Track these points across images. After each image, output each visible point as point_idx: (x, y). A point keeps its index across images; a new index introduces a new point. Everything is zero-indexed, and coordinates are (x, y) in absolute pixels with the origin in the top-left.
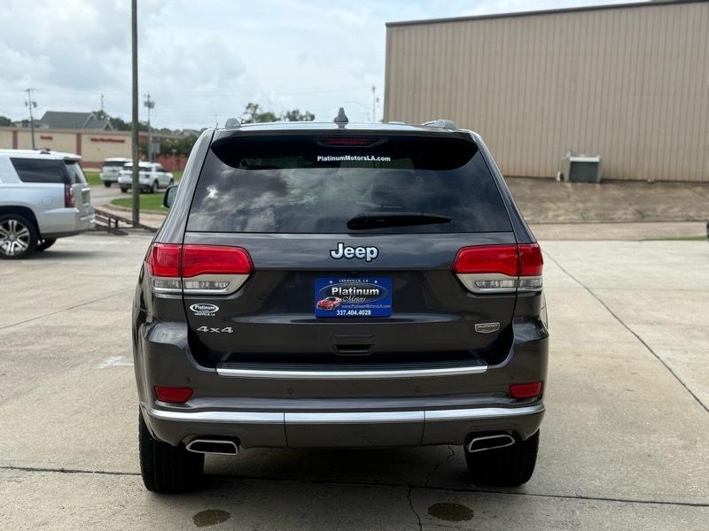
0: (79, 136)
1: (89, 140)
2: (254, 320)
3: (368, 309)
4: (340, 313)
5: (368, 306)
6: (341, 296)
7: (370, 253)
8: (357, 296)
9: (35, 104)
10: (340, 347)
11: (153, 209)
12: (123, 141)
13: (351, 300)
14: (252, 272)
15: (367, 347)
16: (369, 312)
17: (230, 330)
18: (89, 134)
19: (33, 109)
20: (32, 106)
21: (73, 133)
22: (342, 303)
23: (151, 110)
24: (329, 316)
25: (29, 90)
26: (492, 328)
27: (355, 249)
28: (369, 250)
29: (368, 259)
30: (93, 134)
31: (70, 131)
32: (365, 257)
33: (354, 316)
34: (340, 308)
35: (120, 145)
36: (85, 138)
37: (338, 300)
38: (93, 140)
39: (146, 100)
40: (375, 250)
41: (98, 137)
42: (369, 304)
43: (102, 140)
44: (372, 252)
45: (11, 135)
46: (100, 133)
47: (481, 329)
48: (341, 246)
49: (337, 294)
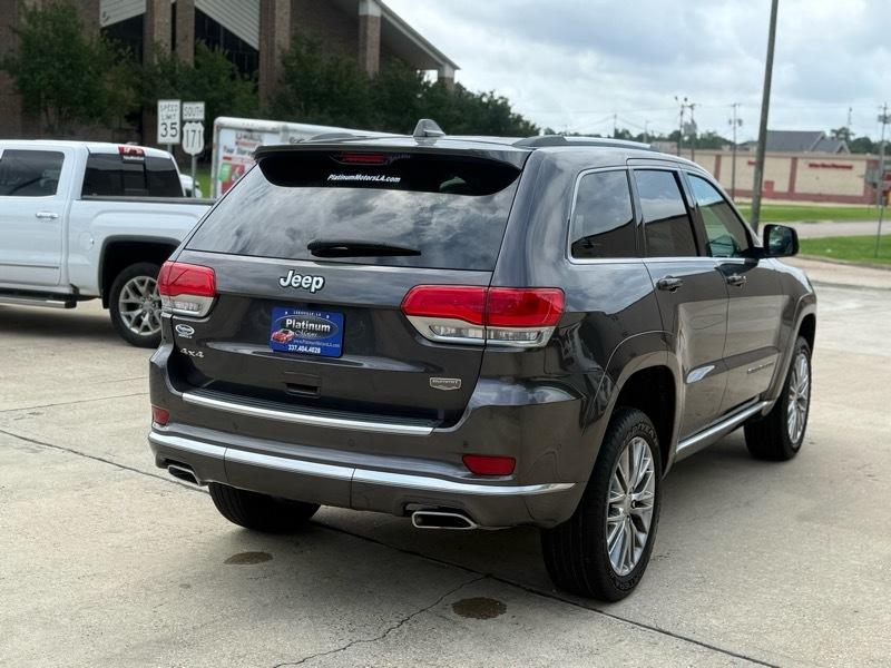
0: (795, 160)
1: (807, 166)
2: (229, 348)
3: (318, 347)
4: (292, 348)
5: (318, 343)
6: (294, 330)
7: (315, 283)
8: (309, 331)
9: (740, 122)
10: (289, 385)
11: (812, 253)
12: (850, 167)
13: (303, 335)
14: (217, 296)
15: (314, 389)
16: (318, 351)
17: (201, 354)
18: (806, 158)
19: (738, 128)
20: (737, 124)
21: (785, 157)
22: (294, 337)
23: (887, 126)
24: (281, 350)
25: (734, 106)
26: (453, 385)
27: (302, 277)
28: (315, 279)
29: (313, 290)
30: (810, 158)
31: (785, 154)
32: (310, 287)
33: (304, 353)
34: (291, 342)
35: (847, 172)
36: (801, 163)
37: (291, 333)
38: (811, 166)
39: (882, 113)
40: (321, 280)
41: (818, 162)
42: (320, 341)
43: (824, 166)
44: (317, 283)
45: (713, 159)
46: (821, 157)
47: (438, 384)
48: (291, 272)
49: (290, 327)
